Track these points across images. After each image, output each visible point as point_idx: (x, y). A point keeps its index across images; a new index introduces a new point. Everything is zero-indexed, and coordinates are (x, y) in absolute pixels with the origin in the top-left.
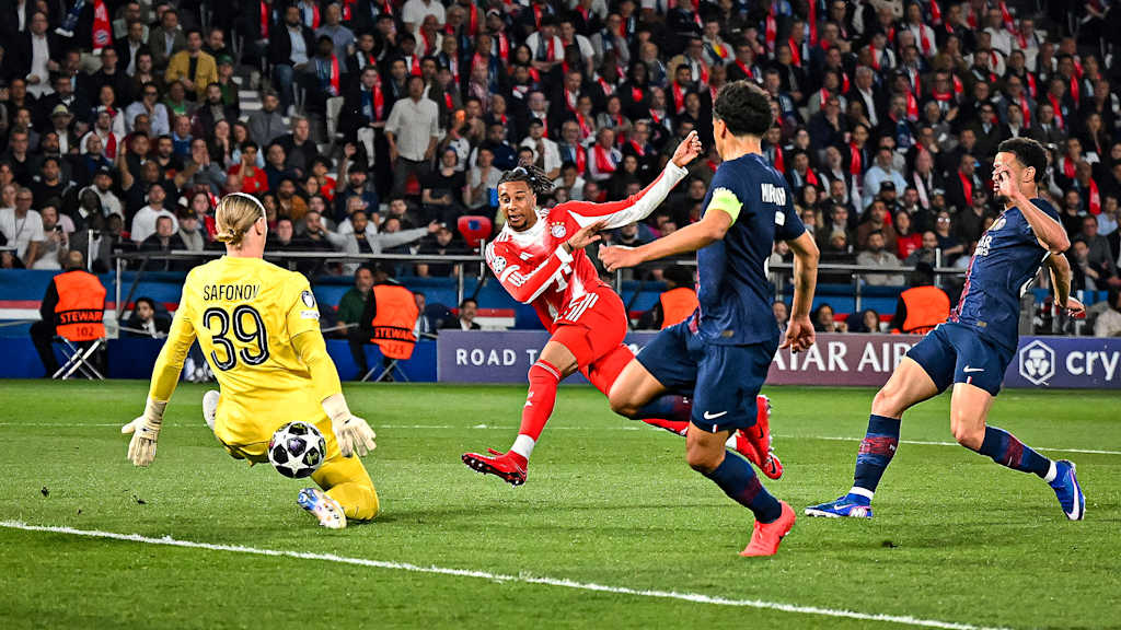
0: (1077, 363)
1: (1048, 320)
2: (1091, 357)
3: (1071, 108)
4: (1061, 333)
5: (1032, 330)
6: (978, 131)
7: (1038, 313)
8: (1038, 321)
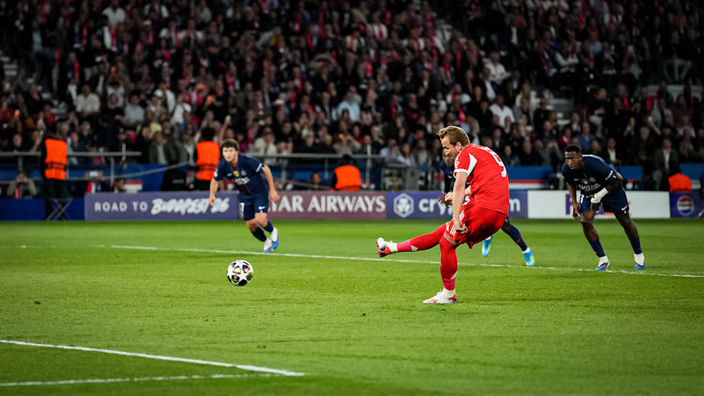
0: (425, 205)
1: (427, 182)
2: (433, 202)
3: (455, 68)
4: (432, 189)
5: (418, 187)
6: (403, 81)
7: (421, 178)
8: (421, 183)
